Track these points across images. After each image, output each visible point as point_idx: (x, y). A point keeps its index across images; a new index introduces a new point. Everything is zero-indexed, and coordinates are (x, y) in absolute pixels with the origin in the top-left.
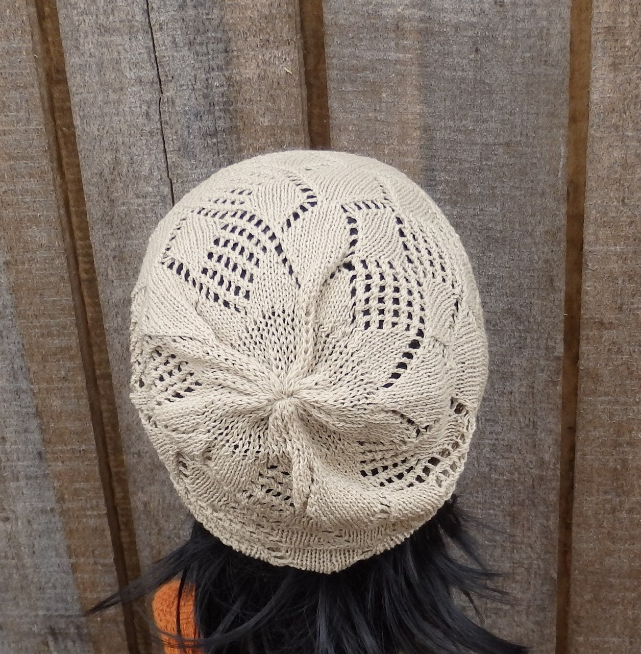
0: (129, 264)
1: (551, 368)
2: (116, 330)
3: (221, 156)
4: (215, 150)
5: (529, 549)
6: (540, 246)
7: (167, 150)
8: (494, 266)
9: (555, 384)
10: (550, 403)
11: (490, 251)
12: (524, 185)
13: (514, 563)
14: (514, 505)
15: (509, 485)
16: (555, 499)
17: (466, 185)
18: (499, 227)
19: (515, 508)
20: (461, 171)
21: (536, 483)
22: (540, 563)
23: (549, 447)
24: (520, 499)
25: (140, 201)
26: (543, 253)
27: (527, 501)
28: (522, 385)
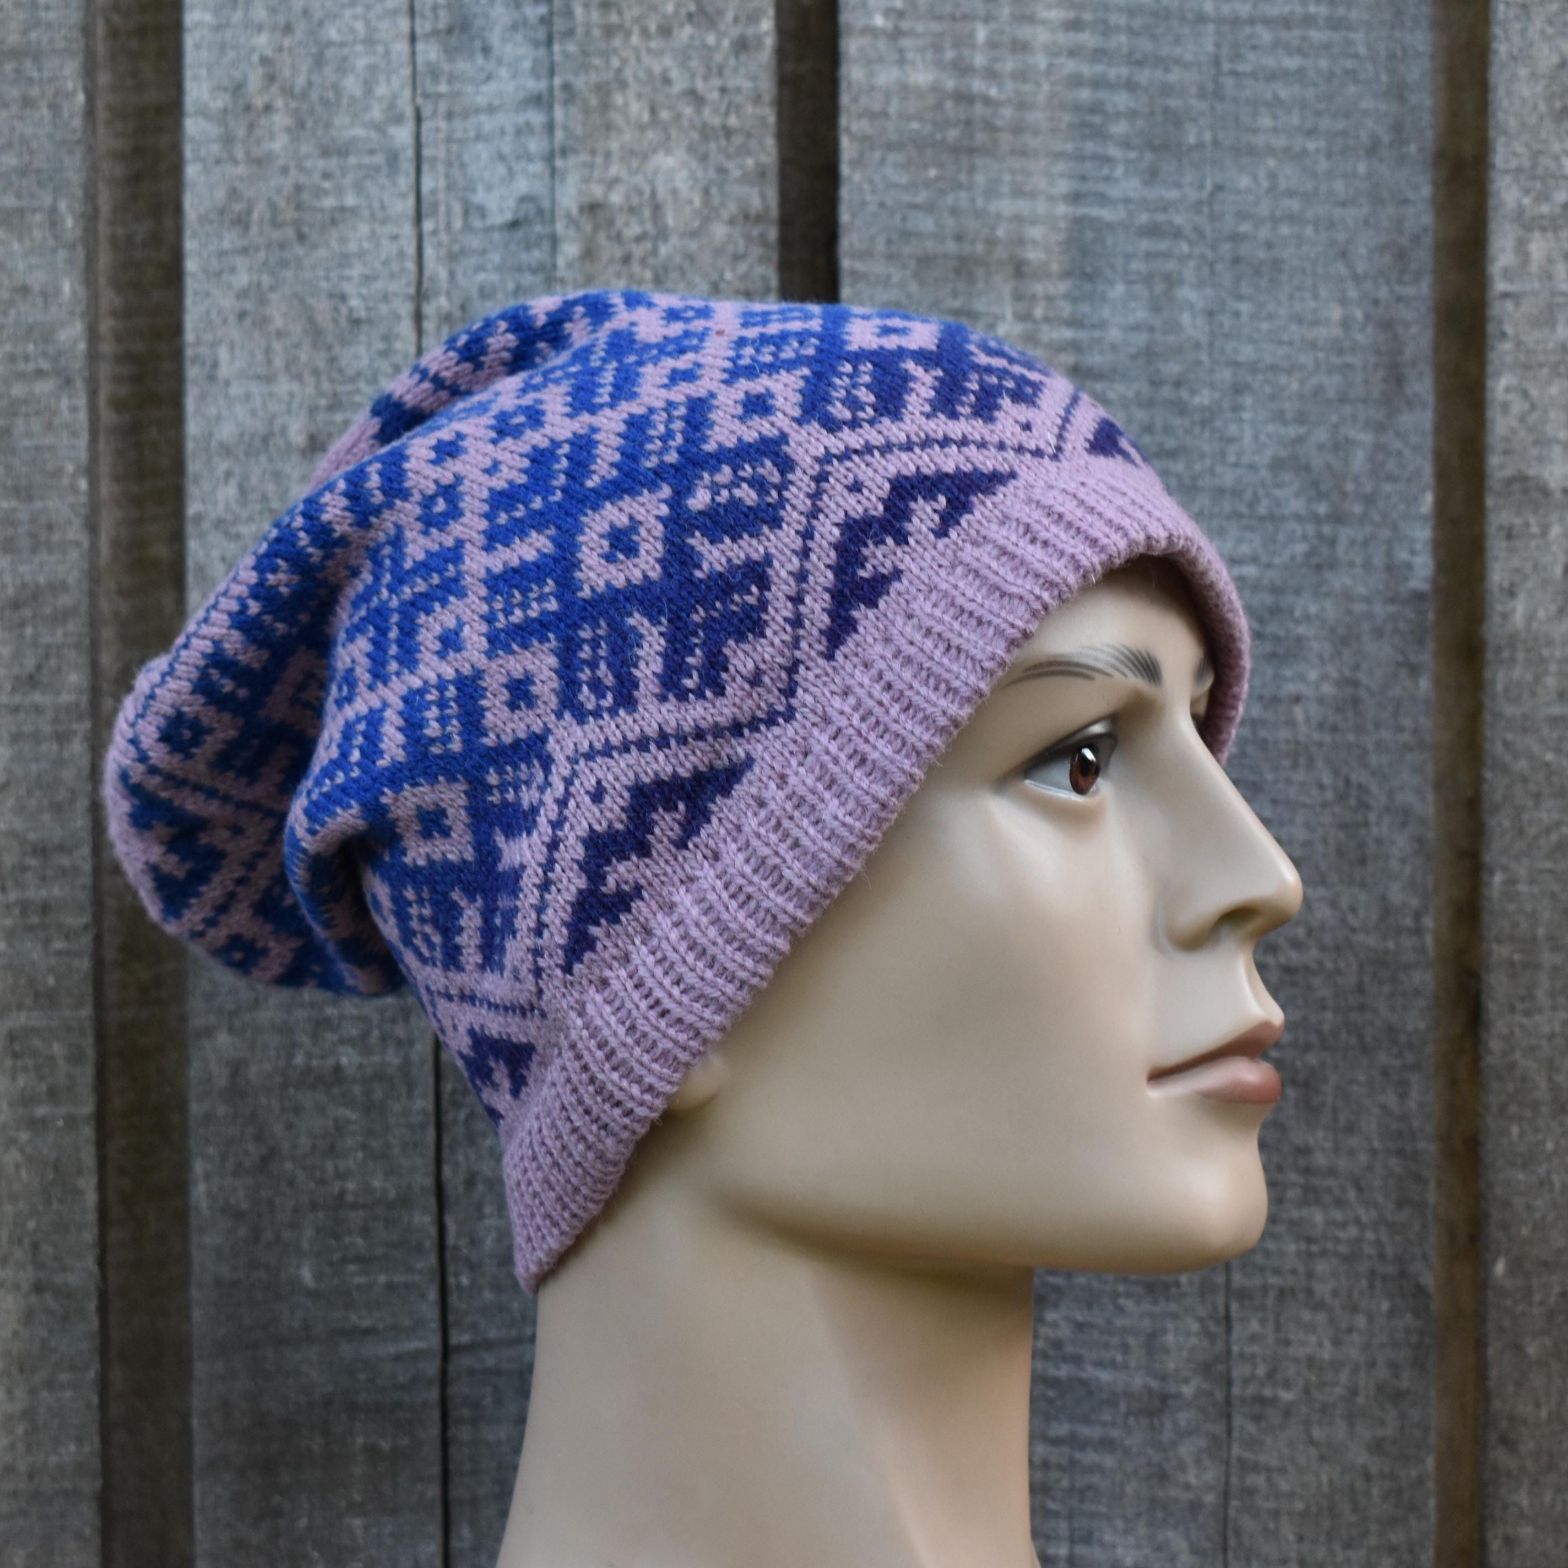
0: (279, 334)
1: (1402, 625)
2: (219, 523)
3: (556, 48)
4: (541, 34)
5: (1352, 1194)
6: (1368, 285)
7: (419, 31)
8: (1251, 340)
9: (1414, 670)
10: (1401, 729)
11: (1240, 298)
12: (1325, 123)
13: (1310, 1240)
14: (1308, 1047)
15: (1294, 984)
16: (1422, 1026)
17: (1178, 124)
18: (1264, 233)
19: (1312, 1059)
20: (1167, 90)
21: (1367, 979)
22: (1384, 1237)
23: (1403, 861)
24: (1326, 1027)
25: (333, 163)
26: (1376, 302)
27: (1344, 1036)
28: (1324, 677)
